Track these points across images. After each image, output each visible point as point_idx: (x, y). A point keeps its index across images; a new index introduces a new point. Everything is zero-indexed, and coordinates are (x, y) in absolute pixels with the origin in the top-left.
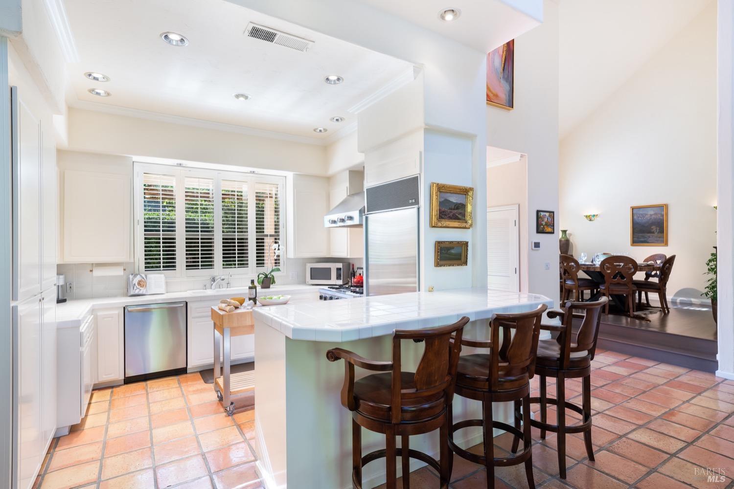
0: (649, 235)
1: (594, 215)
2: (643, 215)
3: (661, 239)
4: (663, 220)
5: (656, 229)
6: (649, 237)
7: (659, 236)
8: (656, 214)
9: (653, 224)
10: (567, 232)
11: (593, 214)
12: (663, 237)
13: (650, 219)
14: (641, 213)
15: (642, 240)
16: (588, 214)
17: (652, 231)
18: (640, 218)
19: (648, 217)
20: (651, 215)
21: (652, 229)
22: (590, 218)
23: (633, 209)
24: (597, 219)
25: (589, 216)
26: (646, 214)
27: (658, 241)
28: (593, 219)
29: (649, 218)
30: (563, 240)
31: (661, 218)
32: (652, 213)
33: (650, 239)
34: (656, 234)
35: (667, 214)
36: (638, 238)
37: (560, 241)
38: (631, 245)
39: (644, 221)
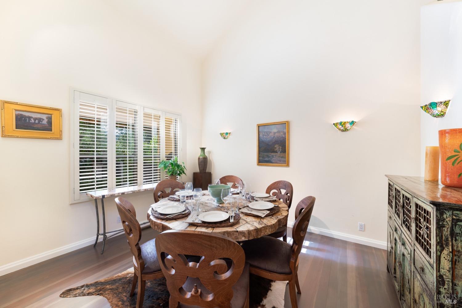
0: (273, 154)
1: (227, 133)
2: (268, 133)
3: (283, 159)
4: (285, 138)
5: (279, 148)
6: (273, 156)
7: (282, 156)
8: (278, 132)
9: (276, 142)
10: (206, 150)
11: (225, 132)
12: (285, 157)
13: (274, 137)
14: (265, 130)
15: (267, 159)
16: (222, 132)
17: (276, 150)
18: (265, 137)
19: (271, 135)
20: (275, 133)
21: (276, 148)
22: (225, 136)
23: (259, 126)
24: (230, 137)
25: (223, 133)
26: (271, 132)
27: (280, 161)
28: (226, 137)
29: (272, 137)
30: (201, 157)
31: (284, 136)
32: (275, 130)
33: (274, 158)
34: (279, 153)
35: (289, 132)
36: (263, 157)
37: (199, 159)
38: (258, 165)
39: (268, 139)
